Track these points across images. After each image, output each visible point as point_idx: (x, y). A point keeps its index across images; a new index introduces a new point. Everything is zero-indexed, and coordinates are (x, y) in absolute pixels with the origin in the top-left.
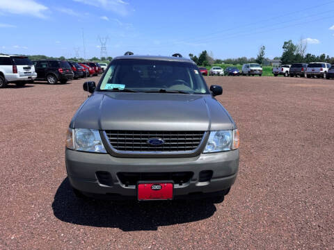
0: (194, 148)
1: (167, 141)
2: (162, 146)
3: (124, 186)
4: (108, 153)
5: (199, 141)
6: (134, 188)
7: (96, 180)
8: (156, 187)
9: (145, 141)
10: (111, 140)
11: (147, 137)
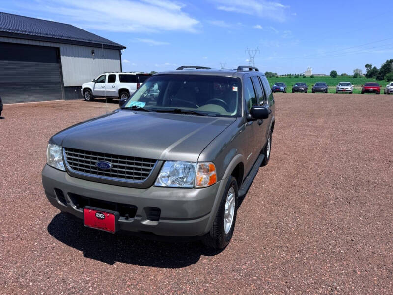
0: (144, 179)
1: (115, 166)
2: (109, 170)
3: (74, 207)
4: (66, 171)
5: (148, 170)
6: (82, 212)
7: (55, 197)
8: (100, 216)
9: (94, 163)
10: (69, 159)
11: (95, 159)
